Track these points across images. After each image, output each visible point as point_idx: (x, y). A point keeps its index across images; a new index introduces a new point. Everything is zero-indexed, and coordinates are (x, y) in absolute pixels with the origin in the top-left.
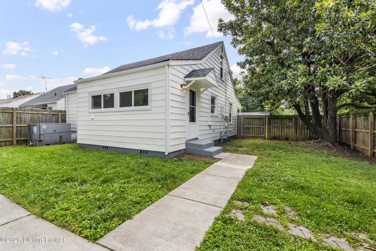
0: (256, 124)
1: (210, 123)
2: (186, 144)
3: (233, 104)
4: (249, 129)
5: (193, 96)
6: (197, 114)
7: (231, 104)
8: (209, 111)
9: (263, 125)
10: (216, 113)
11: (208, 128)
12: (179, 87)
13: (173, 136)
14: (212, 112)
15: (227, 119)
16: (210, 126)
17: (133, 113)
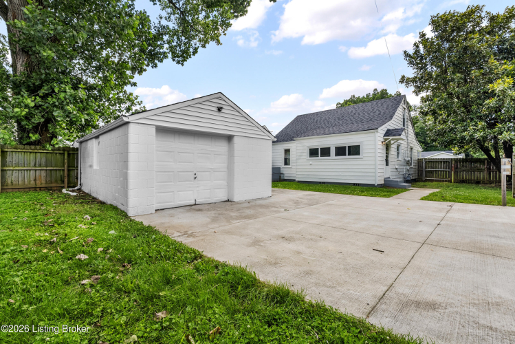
0: (441, 168)
1: (397, 167)
2: (385, 180)
3: (414, 148)
4: (432, 172)
5: (388, 147)
6: (390, 159)
7: (411, 149)
8: (396, 157)
9: (449, 168)
10: (400, 159)
11: (395, 170)
12: (381, 143)
13: (379, 174)
14: (398, 157)
15: (408, 163)
16: (396, 169)
17: (347, 161)
